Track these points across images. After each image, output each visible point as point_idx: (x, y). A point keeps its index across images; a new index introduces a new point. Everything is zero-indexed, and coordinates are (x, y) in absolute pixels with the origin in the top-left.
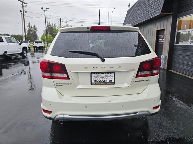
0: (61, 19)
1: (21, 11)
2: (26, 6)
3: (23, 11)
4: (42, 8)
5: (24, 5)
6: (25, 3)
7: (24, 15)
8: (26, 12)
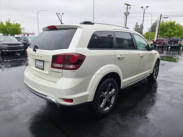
0: (161, 15)
1: (125, 13)
2: (130, 8)
3: (127, 12)
4: (142, 7)
5: (129, 7)
6: (130, 6)
7: (127, 16)
8: (129, 13)
